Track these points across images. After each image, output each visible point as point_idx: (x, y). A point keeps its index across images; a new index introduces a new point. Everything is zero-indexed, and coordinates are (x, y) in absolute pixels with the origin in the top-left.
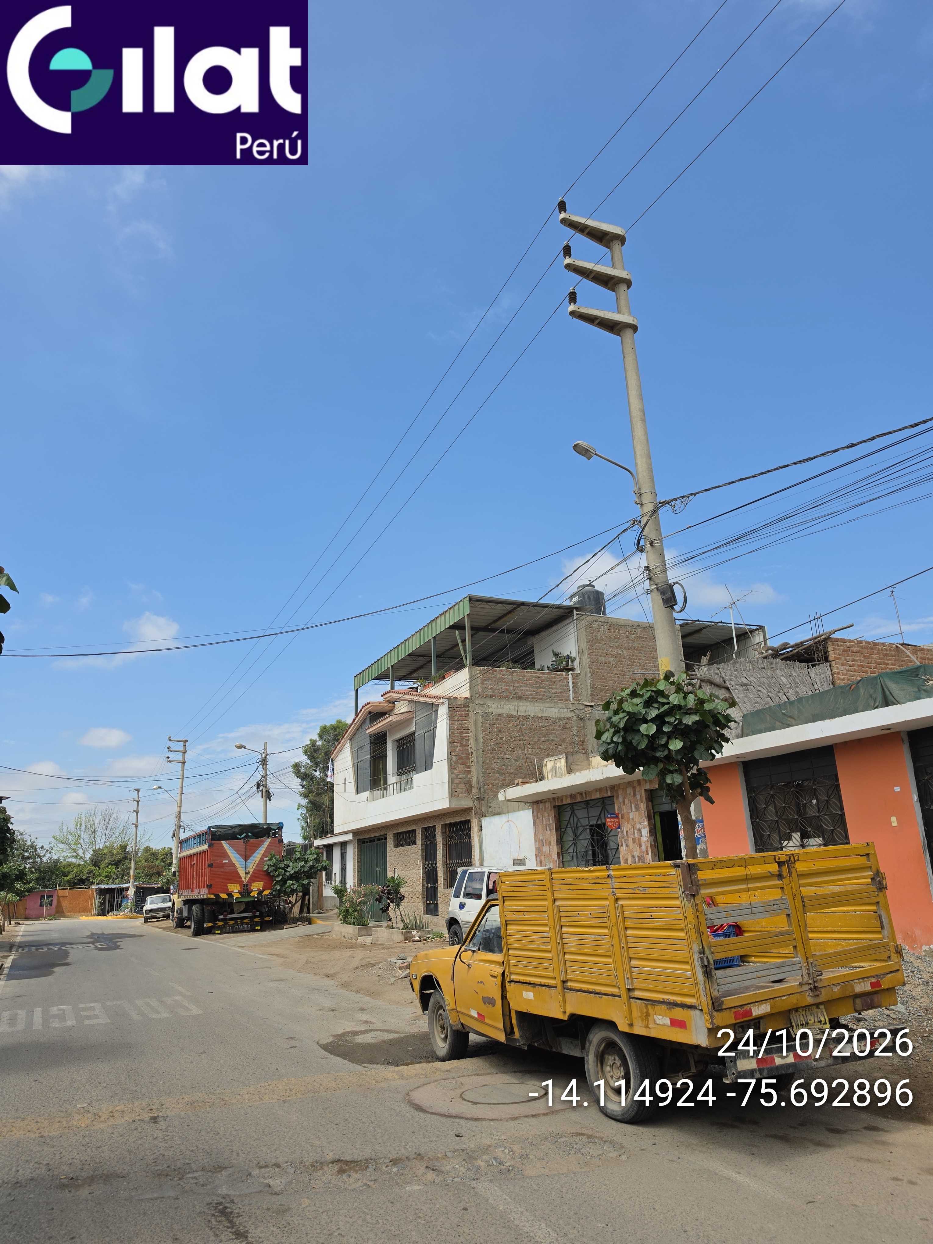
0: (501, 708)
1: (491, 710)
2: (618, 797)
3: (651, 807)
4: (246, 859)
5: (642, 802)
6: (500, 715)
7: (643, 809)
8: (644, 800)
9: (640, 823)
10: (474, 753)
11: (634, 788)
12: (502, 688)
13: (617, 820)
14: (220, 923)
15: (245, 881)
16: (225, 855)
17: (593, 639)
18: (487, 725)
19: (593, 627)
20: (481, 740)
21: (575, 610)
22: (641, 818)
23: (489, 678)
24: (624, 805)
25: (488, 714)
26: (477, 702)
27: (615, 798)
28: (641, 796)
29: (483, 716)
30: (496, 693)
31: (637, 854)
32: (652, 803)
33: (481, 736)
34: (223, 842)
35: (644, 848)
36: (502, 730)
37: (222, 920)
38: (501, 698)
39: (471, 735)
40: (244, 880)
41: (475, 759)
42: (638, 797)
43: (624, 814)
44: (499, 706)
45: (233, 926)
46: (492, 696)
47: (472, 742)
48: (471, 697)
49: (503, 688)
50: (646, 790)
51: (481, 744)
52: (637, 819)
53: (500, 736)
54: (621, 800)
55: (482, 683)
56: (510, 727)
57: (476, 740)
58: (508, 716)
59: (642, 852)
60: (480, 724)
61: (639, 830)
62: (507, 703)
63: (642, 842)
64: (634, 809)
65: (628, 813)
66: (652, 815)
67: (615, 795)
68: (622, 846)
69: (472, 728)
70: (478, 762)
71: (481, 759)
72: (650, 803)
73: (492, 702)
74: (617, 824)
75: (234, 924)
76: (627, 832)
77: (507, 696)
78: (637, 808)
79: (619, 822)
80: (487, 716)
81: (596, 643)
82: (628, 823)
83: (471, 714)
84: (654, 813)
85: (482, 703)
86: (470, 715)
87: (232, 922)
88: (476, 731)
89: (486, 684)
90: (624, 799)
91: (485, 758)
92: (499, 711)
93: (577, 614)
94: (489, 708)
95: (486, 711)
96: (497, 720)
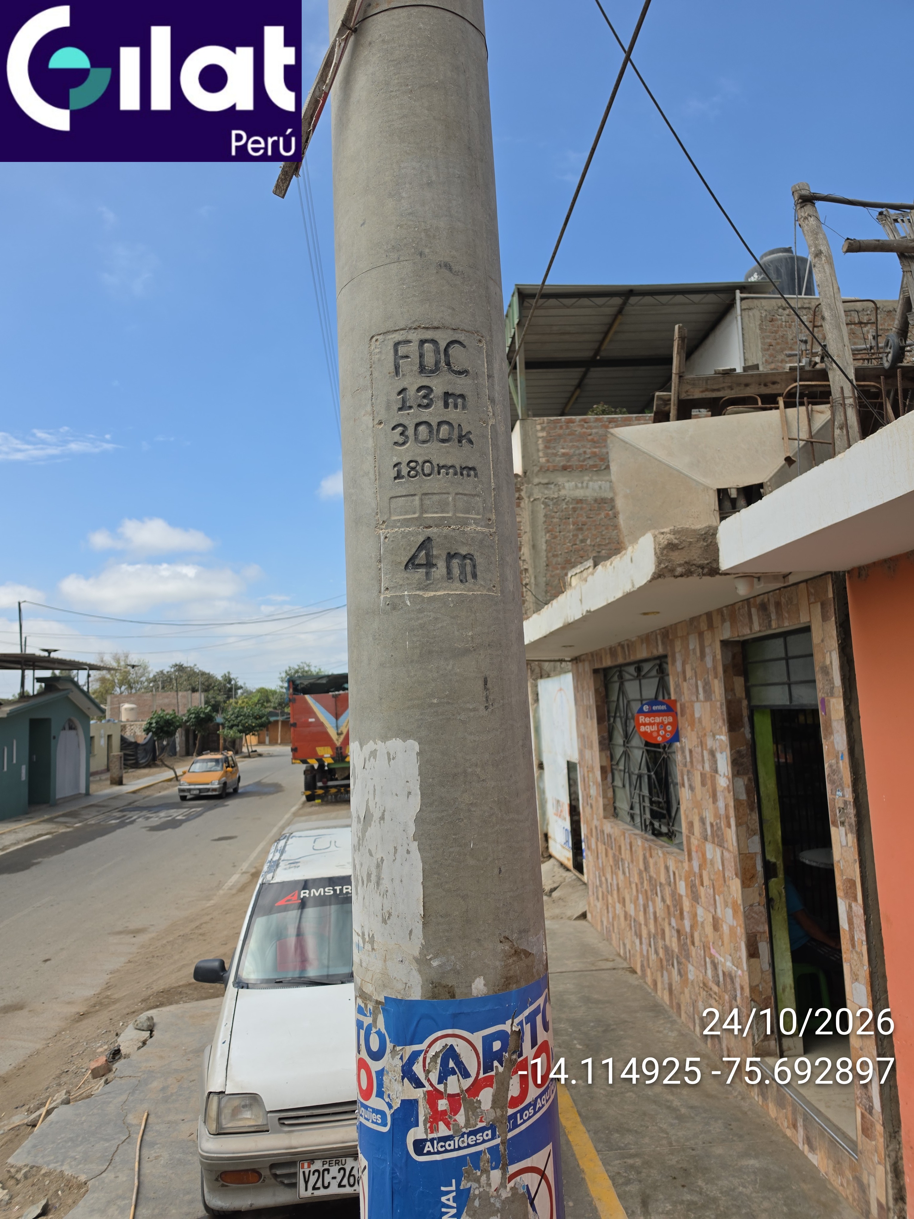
0: (582, 487)
1: (563, 493)
2: (674, 661)
3: (740, 692)
4: (337, 716)
5: (716, 677)
6: (580, 501)
7: (718, 697)
8: (720, 669)
9: (714, 736)
10: (531, 571)
11: (701, 635)
12: (585, 452)
13: (671, 719)
14: (320, 792)
15: (338, 744)
16: (310, 712)
17: (778, 344)
18: (555, 520)
19: (777, 320)
20: (544, 547)
21: (738, 292)
22: (715, 723)
23: (560, 436)
24: (685, 680)
25: (557, 501)
26: (536, 481)
27: (669, 660)
28: (714, 657)
29: (546, 505)
30: (574, 462)
31: (709, 818)
32: (746, 680)
33: (544, 540)
34: (308, 697)
35: (721, 804)
36: (585, 527)
37: (321, 788)
38: (583, 469)
39: (526, 539)
40: (336, 742)
41: (533, 580)
42: (709, 660)
43: (684, 704)
44: (580, 485)
45: (336, 795)
46: (565, 468)
47: (526, 551)
48: (525, 473)
49: (588, 451)
50: (725, 644)
51: (543, 554)
52: (707, 722)
53: (580, 537)
54: (679, 664)
55: (547, 447)
56: (601, 519)
57: (534, 547)
58: (596, 500)
59: (717, 815)
60: (541, 519)
61: (712, 754)
62: (595, 478)
63: (719, 789)
64: (701, 696)
65: (692, 702)
66: (745, 713)
67: (669, 654)
68: (683, 785)
69: (526, 527)
70: (536, 585)
71: (542, 580)
72: (739, 682)
73: (565, 479)
74: (669, 728)
75: (337, 792)
76: (691, 751)
77: (595, 466)
78: (708, 694)
79: (675, 724)
80: (554, 504)
81: (782, 350)
82: (692, 730)
83: (525, 503)
84: (752, 710)
85: (545, 481)
86: (522, 505)
87: (333, 790)
88: (534, 532)
89: (554, 448)
90: (684, 664)
91: (552, 576)
92: (580, 493)
93: (742, 299)
94: (559, 490)
95: (552, 496)
96: (574, 509)
